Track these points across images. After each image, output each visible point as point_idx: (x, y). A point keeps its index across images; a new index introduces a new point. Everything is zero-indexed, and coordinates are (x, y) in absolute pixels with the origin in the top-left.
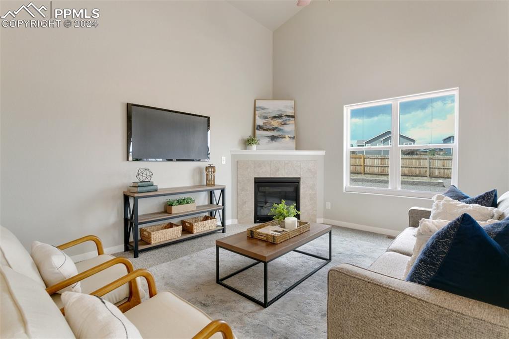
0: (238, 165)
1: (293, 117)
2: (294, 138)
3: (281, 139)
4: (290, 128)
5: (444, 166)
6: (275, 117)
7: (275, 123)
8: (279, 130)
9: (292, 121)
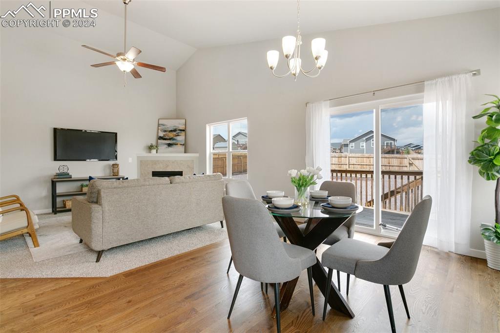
0: (142, 163)
1: (184, 130)
2: (183, 145)
3: (175, 146)
4: (181, 138)
5: (389, 164)
6: (171, 131)
7: (171, 135)
8: (174, 139)
9: (183, 133)
